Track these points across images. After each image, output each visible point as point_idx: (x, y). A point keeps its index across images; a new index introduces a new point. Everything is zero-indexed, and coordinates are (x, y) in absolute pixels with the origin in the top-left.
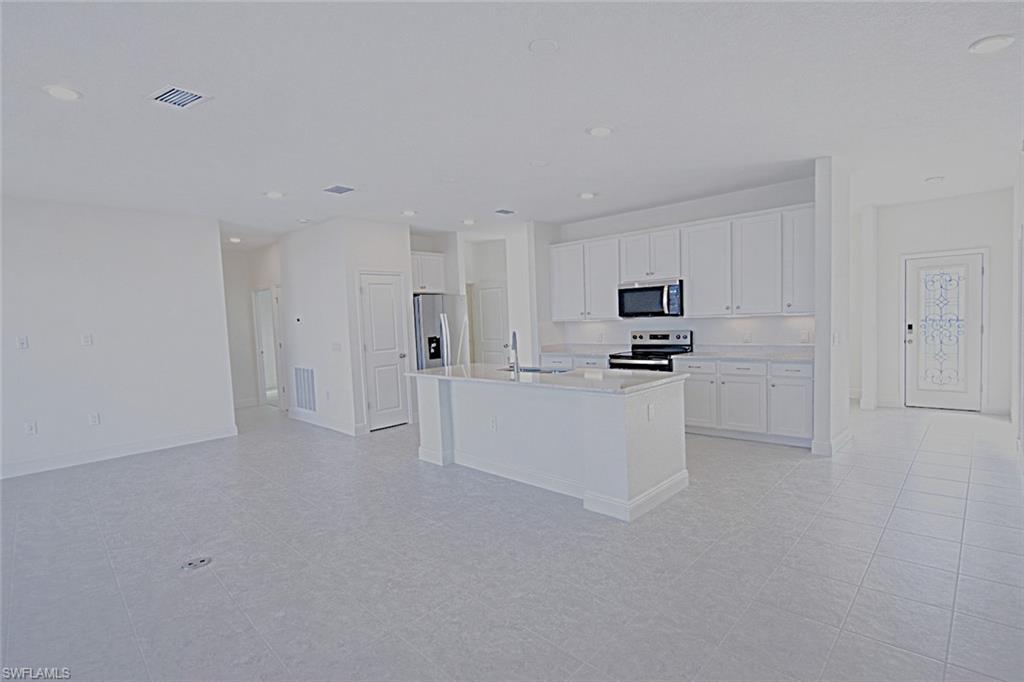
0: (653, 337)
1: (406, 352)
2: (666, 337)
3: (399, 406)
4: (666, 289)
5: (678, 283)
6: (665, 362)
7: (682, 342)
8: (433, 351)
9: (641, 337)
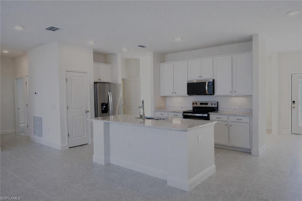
0: (201, 104)
1: (89, 110)
2: (207, 104)
3: (84, 135)
4: (207, 83)
5: (212, 81)
6: (206, 115)
7: (213, 106)
8: (103, 109)
9: (196, 104)
